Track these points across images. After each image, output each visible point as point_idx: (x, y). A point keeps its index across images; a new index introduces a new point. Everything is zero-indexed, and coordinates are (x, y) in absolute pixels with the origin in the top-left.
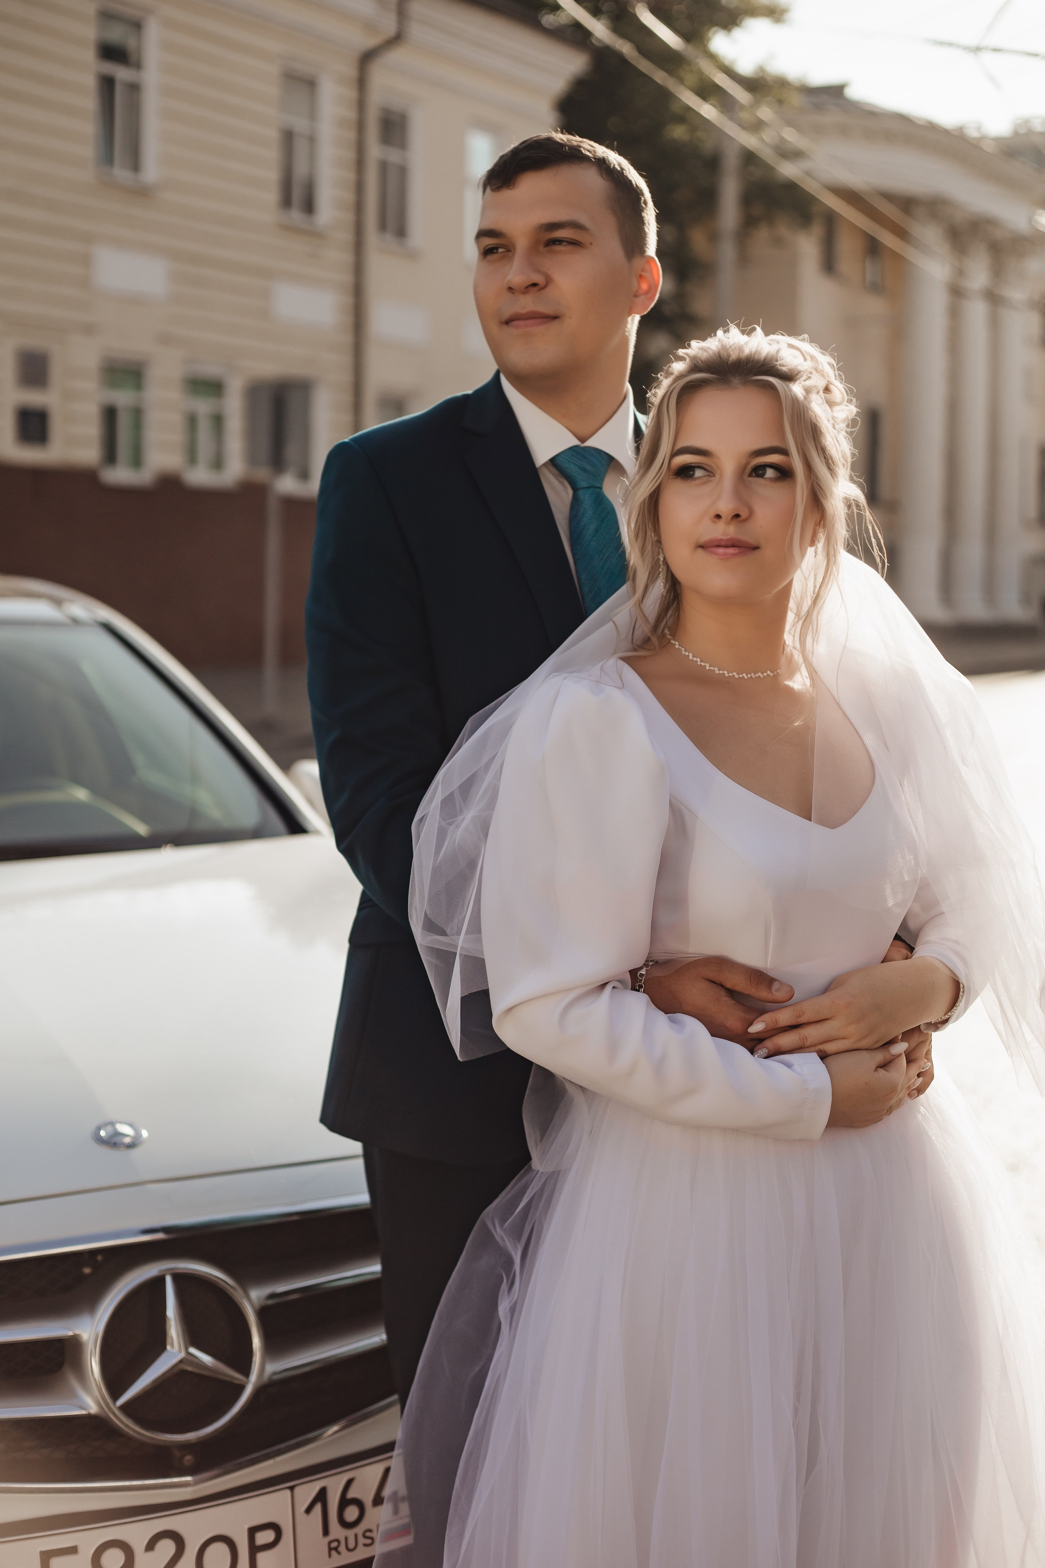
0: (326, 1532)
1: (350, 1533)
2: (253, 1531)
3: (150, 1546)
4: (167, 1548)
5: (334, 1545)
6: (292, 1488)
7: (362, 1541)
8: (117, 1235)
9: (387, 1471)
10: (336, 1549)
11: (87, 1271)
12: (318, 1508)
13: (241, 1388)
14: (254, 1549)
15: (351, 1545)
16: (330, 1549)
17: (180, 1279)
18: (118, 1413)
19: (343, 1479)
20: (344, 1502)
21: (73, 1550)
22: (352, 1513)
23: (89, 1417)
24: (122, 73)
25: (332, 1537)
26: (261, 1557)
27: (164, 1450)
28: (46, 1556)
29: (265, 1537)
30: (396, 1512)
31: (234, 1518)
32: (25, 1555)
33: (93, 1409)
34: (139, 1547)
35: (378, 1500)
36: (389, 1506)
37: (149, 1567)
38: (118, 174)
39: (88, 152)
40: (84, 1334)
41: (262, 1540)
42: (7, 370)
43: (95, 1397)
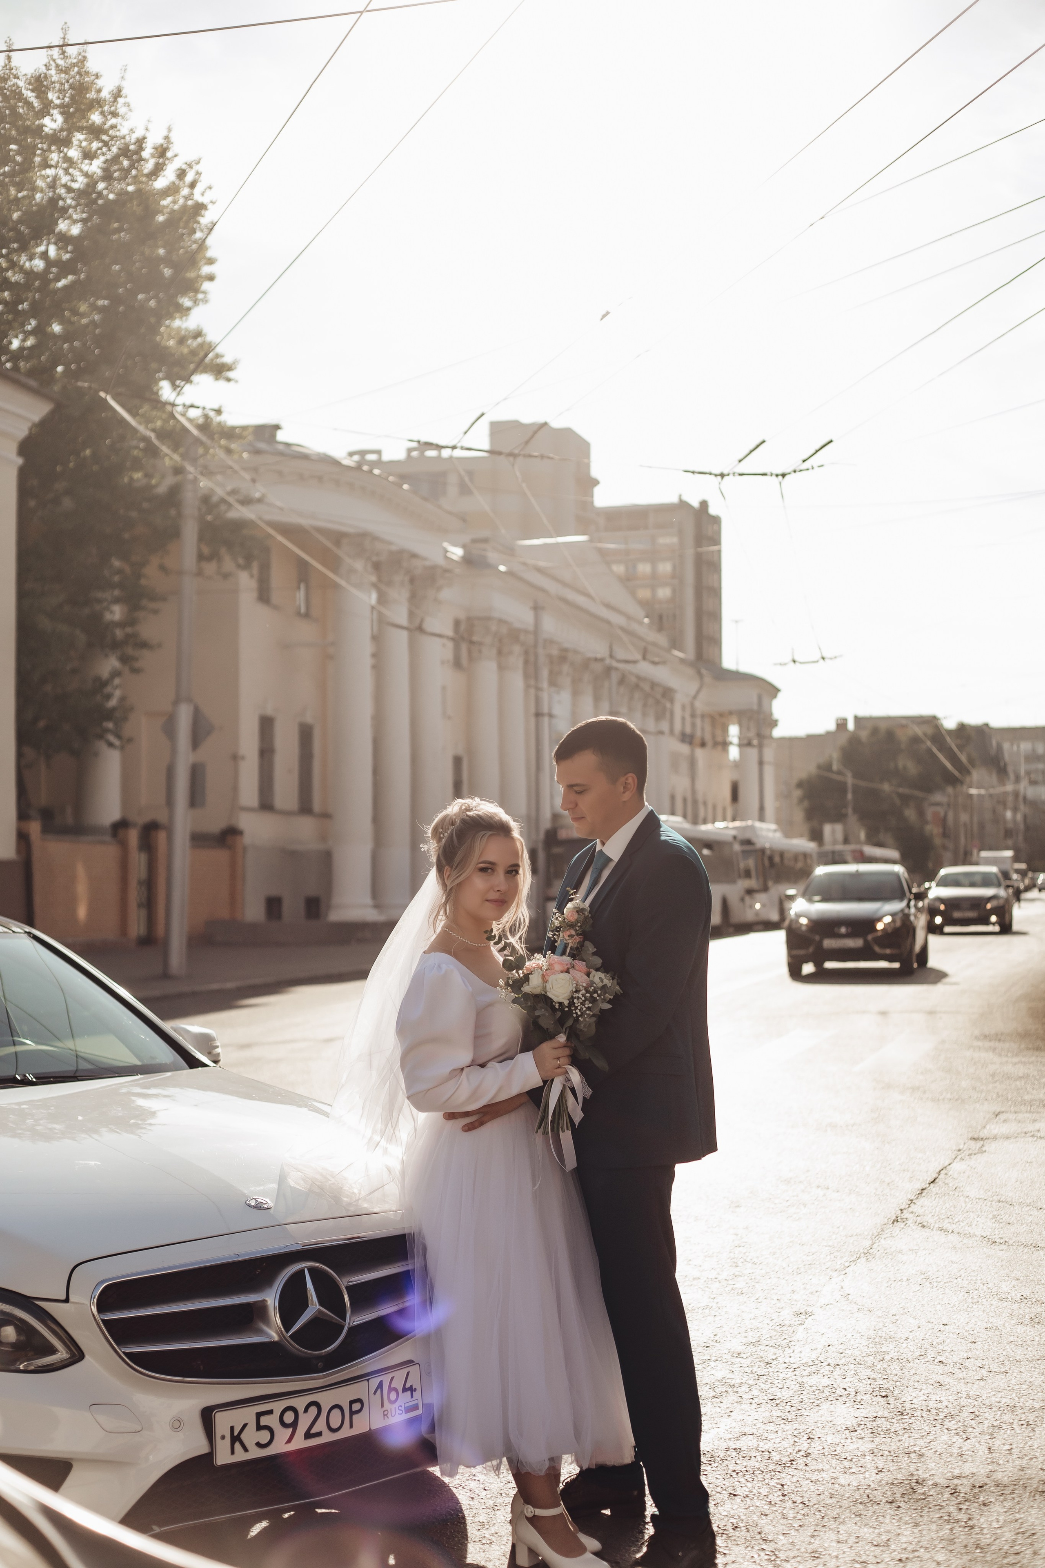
0: (383, 1406)
1: (394, 1407)
2: (351, 1403)
3: (306, 1410)
4: (313, 1410)
5: (386, 1413)
6: (368, 1380)
7: (398, 1412)
9: (408, 1373)
10: (387, 1415)
11: (258, 1271)
12: (380, 1392)
13: (343, 1327)
14: (352, 1413)
15: (393, 1414)
16: (384, 1415)
17: (312, 1270)
18: (289, 1339)
19: (389, 1377)
20: (390, 1390)
21: (270, 1412)
22: (394, 1396)
23: (275, 1342)
25: (385, 1408)
26: (354, 1417)
27: (312, 1359)
28: (259, 1415)
29: (357, 1406)
30: (412, 1396)
31: (343, 1396)
32: (248, 1414)
33: (276, 1338)
34: (301, 1410)
35: (405, 1390)
36: (409, 1393)
37: (305, 1421)
40: (268, 1300)
41: (355, 1407)
43: (276, 1332)
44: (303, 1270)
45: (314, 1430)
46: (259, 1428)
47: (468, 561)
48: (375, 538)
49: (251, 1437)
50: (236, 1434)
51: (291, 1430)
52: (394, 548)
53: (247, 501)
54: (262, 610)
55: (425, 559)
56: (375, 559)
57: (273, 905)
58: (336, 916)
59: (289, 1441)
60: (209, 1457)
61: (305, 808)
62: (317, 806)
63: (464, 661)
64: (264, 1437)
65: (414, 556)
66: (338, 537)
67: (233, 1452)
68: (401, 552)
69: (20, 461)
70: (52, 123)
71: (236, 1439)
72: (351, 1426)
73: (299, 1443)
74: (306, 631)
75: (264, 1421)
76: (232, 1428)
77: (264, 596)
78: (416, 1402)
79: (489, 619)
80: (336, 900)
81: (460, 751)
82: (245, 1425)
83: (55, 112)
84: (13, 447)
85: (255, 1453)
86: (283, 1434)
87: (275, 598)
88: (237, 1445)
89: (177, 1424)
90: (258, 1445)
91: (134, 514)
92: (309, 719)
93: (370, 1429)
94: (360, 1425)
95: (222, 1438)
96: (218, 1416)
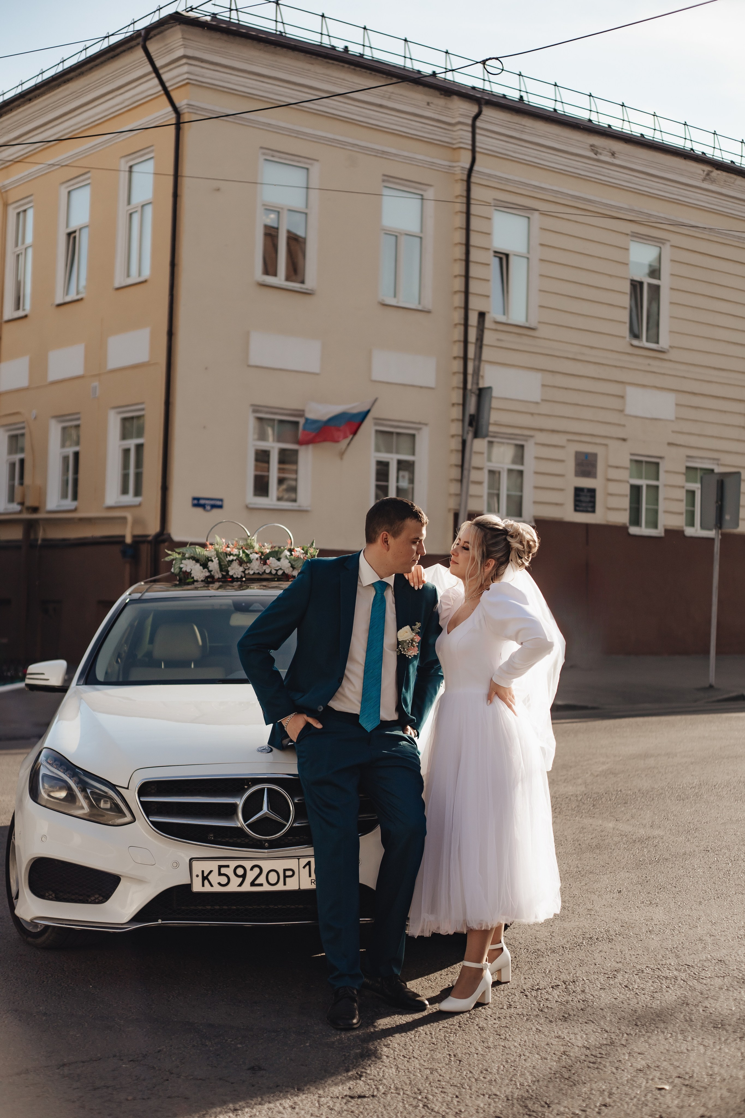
0: (310, 876)
2: (285, 870)
3: (252, 869)
4: (257, 871)
6: (299, 859)
8: (253, 775)
11: (246, 787)
12: (307, 867)
13: (286, 825)
14: (285, 877)
17: (269, 790)
18: (246, 827)
21: (228, 866)
26: (287, 879)
27: (260, 841)
28: (220, 867)
31: (280, 865)
32: (214, 865)
33: (239, 825)
34: (248, 868)
37: (251, 876)
38: (644, 343)
39: (625, 330)
40: (238, 803)
41: (288, 874)
42: (570, 466)
43: (239, 822)
44: (264, 789)
45: (256, 882)
46: (220, 874)
49: (214, 878)
50: (205, 875)
51: (241, 879)
59: (240, 885)
60: (189, 886)
64: (224, 880)
67: (203, 885)
71: (205, 878)
72: (285, 884)
73: (247, 887)
75: (223, 871)
76: (203, 872)
82: (211, 872)
85: (217, 889)
86: (235, 881)
88: (206, 882)
89: (175, 865)
90: (219, 884)
93: (299, 889)
94: (292, 885)
95: (197, 876)
96: (195, 863)
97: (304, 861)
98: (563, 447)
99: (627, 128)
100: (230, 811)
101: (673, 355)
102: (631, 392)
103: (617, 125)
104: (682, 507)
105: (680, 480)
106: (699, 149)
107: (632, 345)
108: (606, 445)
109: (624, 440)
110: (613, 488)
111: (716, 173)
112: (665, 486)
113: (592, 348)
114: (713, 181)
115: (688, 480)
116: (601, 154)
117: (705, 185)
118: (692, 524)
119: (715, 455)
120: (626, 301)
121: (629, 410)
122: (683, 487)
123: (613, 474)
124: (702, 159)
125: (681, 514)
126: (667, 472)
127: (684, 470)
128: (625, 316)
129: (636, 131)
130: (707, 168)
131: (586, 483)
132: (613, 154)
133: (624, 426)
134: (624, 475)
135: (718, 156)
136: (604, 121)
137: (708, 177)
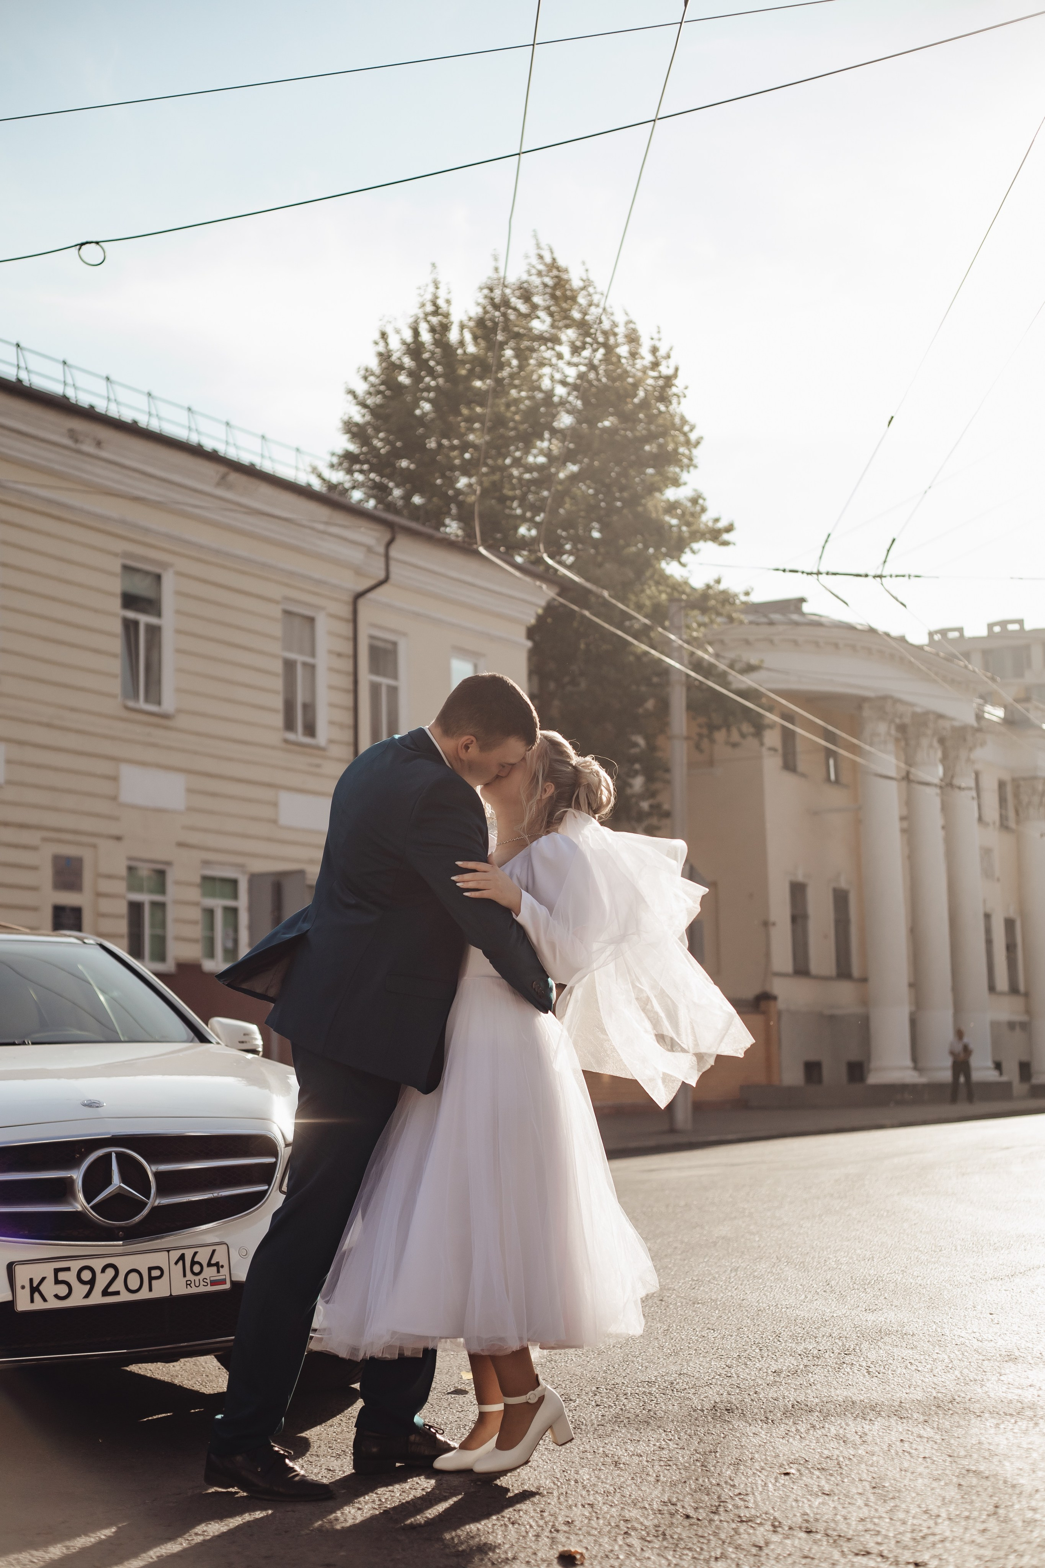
0: (185, 1276)
1: (197, 1278)
2: (150, 1269)
3: (103, 1271)
4: (110, 1272)
5: (189, 1282)
6: (168, 1252)
7: (202, 1283)
8: (90, 1135)
9: (214, 1251)
10: (190, 1285)
12: (181, 1263)
13: (146, 1204)
14: (151, 1278)
15: (197, 1284)
16: (187, 1284)
17: (118, 1155)
18: (90, 1210)
19: (193, 1251)
20: (193, 1263)
21: (68, 1269)
22: (197, 1268)
23: (77, 1212)
24: (144, 619)
25: (187, 1278)
26: (154, 1282)
27: (112, 1228)
28: (57, 1271)
29: (156, 1273)
30: (218, 1272)
31: (143, 1262)
32: (47, 1270)
33: (80, 1209)
34: (98, 1270)
35: (210, 1264)
36: (215, 1268)
37: (102, 1280)
38: (142, 705)
39: (115, 686)
40: (75, 1177)
41: (155, 1274)
42: (46, 875)
43: (80, 1204)
44: (109, 1155)
45: (110, 1290)
46: (57, 1282)
47: (1010, 722)
48: (896, 701)
49: (48, 1289)
50: (35, 1285)
51: (88, 1287)
52: (918, 710)
53: (750, 669)
54: (789, 779)
55: (952, 719)
56: (898, 721)
57: (812, 1070)
58: (874, 1079)
59: (87, 1296)
60: (11, 1304)
61: (844, 972)
62: (856, 972)
63: (1012, 824)
64: (63, 1290)
65: (940, 716)
66: (860, 702)
67: (32, 1301)
68: (927, 713)
69: (529, 644)
70: (541, 324)
71: (35, 1289)
72: (150, 1290)
73: (97, 1299)
74: (836, 797)
75: (62, 1276)
76: (31, 1280)
77: (789, 765)
78: (224, 1277)
79: (1035, 778)
80: (874, 1064)
81: (1012, 913)
82: (43, 1279)
83: (542, 314)
84: (523, 632)
85: (53, 1304)
86: (79, 1290)
87: (801, 766)
88: (36, 1295)
90: (56, 1296)
91: (643, 689)
92: (843, 884)
93: (171, 1295)
94: (161, 1290)
95: (23, 1287)
96: (19, 1270)
97: (175, 1255)
98: (34, 848)
99: (114, 411)
100: (63, 1189)
101: (181, 721)
102: (127, 772)
103: (101, 406)
104: (197, 931)
105: (194, 894)
106: (209, 444)
107: (127, 708)
108: (94, 846)
109: (118, 838)
110: (105, 905)
111: (234, 477)
112: (177, 902)
113: (73, 709)
114: (230, 487)
115: (205, 894)
116: (82, 442)
117: (220, 492)
118: (211, 954)
119: (239, 860)
120: (117, 645)
121: (126, 796)
122: (197, 904)
123: (105, 886)
124: (213, 457)
125: (195, 941)
126: (177, 883)
127: (198, 880)
128: (116, 666)
129: (127, 415)
130: (222, 469)
131: (68, 899)
132: (99, 444)
133: (116, 819)
134: (120, 887)
135: (232, 453)
136: (84, 399)
137: (222, 482)
